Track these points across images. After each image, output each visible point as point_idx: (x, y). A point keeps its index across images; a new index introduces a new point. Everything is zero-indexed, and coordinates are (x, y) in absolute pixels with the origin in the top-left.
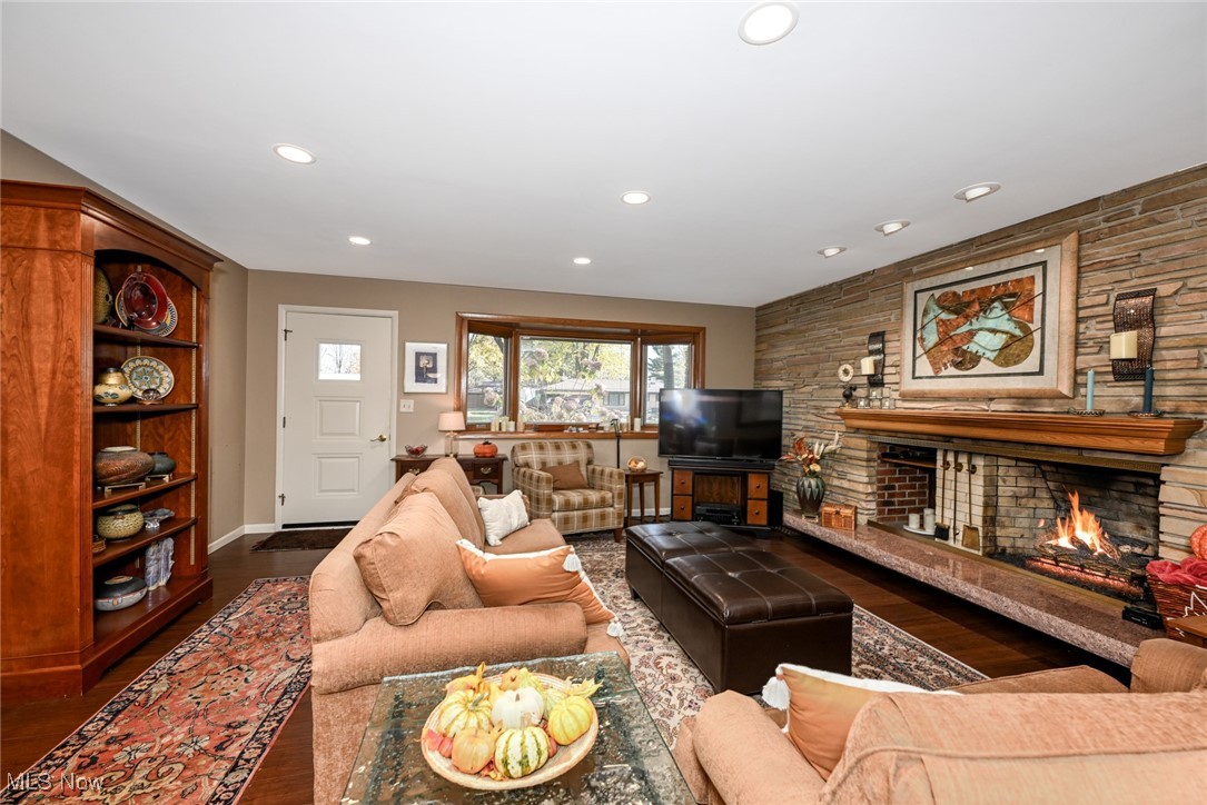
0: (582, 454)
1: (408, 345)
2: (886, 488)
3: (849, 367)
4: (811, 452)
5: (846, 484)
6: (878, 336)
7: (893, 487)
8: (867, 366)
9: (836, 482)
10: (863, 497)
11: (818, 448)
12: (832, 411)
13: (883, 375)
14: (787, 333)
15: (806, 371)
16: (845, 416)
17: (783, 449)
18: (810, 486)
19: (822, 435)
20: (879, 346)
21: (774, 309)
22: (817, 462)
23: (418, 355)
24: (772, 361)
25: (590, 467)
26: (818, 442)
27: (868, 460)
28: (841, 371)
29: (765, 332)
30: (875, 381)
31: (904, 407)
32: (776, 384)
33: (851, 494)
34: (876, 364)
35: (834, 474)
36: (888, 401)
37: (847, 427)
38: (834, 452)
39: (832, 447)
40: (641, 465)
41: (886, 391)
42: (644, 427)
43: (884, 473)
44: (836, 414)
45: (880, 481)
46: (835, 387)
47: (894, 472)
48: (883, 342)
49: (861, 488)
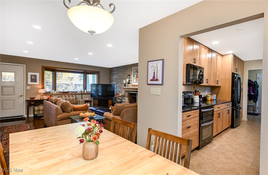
0: (74, 97)
1: (28, 73)
2: (131, 101)
3: (125, 80)
4: (119, 95)
5: (125, 100)
6: (129, 75)
7: (132, 101)
8: (127, 80)
9: (123, 100)
10: (127, 102)
11: (120, 94)
12: (122, 88)
13: (130, 82)
14: (115, 73)
15: (119, 81)
16: (124, 89)
17: (115, 95)
18: (119, 101)
19: (121, 92)
20: (129, 77)
21: (113, 69)
22: (120, 97)
23: (31, 76)
24: (113, 78)
25: (76, 100)
26: (120, 93)
27: (128, 96)
28: (124, 81)
29: (111, 73)
30: (129, 83)
31: (133, 87)
32: (114, 83)
33: (126, 102)
34: (129, 80)
35: (123, 99)
36: (130, 86)
37: (125, 91)
38: (123, 95)
39: (123, 94)
40: (87, 99)
41: (130, 85)
42: (87, 92)
43: (130, 98)
44: (123, 88)
45: (130, 99)
46: (123, 84)
47: (132, 98)
48: (130, 77)
49: (127, 101)
